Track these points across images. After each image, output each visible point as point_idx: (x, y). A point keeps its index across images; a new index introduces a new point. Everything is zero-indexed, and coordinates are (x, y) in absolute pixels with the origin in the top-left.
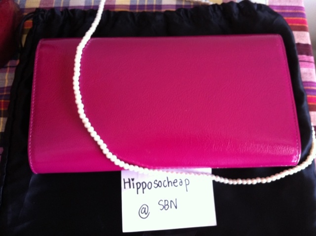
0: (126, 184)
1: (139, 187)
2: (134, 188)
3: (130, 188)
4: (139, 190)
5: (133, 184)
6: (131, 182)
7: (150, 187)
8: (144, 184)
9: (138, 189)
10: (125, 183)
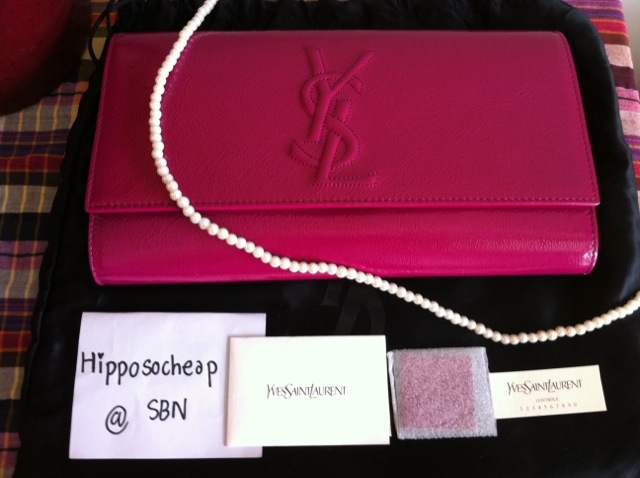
0: (86, 364)
1: (111, 371)
2: (101, 371)
3: (93, 371)
4: (110, 377)
5: (101, 363)
6: (97, 360)
7: (133, 372)
8: (123, 367)
9: (109, 374)
10: (84, 361)
